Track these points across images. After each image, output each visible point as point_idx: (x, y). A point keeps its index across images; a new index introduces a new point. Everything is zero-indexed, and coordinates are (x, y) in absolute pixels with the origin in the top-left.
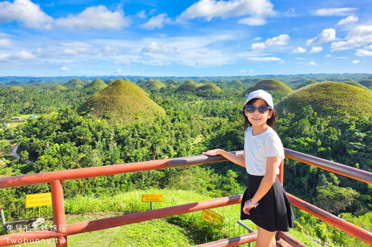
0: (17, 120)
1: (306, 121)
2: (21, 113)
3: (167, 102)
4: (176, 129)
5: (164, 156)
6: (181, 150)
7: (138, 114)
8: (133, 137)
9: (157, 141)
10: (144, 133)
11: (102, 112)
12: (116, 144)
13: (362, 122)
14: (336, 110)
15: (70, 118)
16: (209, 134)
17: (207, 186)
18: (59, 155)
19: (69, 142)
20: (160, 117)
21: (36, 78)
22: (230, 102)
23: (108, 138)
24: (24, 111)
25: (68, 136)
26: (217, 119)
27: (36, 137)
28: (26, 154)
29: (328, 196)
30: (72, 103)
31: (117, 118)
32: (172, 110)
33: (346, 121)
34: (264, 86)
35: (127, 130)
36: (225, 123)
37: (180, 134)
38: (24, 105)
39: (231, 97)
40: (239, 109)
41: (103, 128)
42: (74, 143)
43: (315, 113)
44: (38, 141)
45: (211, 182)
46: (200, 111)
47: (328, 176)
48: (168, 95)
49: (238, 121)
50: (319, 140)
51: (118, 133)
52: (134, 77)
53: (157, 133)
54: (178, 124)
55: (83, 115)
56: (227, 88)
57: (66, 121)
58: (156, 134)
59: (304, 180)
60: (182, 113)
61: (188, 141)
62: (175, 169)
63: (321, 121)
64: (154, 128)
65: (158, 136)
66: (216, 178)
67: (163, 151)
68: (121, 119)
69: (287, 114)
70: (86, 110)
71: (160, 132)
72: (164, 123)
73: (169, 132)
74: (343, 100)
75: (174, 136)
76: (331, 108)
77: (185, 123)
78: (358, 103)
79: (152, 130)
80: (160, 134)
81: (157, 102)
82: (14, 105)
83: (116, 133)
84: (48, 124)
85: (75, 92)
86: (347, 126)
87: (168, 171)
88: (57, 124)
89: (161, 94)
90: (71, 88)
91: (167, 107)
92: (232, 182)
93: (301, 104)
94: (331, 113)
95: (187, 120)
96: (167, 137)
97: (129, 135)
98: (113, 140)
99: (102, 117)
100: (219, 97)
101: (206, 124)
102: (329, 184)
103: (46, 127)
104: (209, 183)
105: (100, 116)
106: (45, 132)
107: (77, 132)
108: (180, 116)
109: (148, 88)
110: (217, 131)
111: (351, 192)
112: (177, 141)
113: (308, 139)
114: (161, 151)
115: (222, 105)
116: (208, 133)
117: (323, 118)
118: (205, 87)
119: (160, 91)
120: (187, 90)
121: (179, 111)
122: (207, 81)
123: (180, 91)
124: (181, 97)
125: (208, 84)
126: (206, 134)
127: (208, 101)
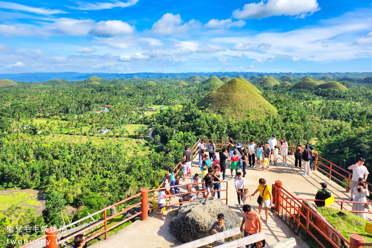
0: (151, 110)
2: (154, 104)
3: (280, 101)
4: (288, 129)
7: (250, 111)
8: (244, 132)
10: (254, 130)
11: (218, 108)
12: (228, 137)
15: (192, 111)
16: (326, 137)
18: (182, 141)
19: (190, 131)
20: (272, 115)
21: (165, 74)
22: (358, 104)
23: (222, 131)
24: (156, 103)
25: (190, 126)
26: (337, 122)
27: (166, 125)
28: (158, 137)
30: (192, 97)
31: (230, 114)
32: (284, 110)
35: (239, 126)
36: (346, 128)
37: (291, 135)
38: (156, 98)
39: (360, 98)
40: (369, 113)
41: (217, 122)
42: (194, 133)
44: (167, 128)
46: (317, 112)
48: (281, 93)
49: (363, 127)
51: (230, 128)
52: (248, 73)
53: (267, 131)
54: (289, 124)
55: (202, 109)
56: (355, 86)
57: (189, 113)
58: (266, 133)
60: (296, 113)
64: (264, 126)
65: (268, 134)
68: (234, 115)
70: (205, 106)
71: (271, 131)
72: (275, 122)
73: (279, 132)
75: (285, 136)
77: (298, 124)
79: (263, 128)
80: (270, 133)
81: (269, 100)
82: (149, 97)
83: (229, 127)
84: (175, 115)
85: (194, 88)
88: (182, 116)
89: (274, 91)
90: (191, 83)
91: (280, 106)
95: (301, 120)
96: (277, 136)
97: (240, 130)
98: (226, 133)
99: (218, 112)
100: (344, 97)
101: (323, 126)
103: (174, 117)
105: (216, 111)
106: (173, 121)
107: (197, 123)
108: (292, 116)
109: (261, 85)
110: (336, 136)
115: (346, 106)
116: (324, 137)
118: (327, 85)
119: (274, 88)
120: (304, 88)
121: (293, 111)
122: (331, 78)
123: (296, 89)
124: (296, 95)
125: (330, 82)
126: (322, 137)
127: (329, 101)
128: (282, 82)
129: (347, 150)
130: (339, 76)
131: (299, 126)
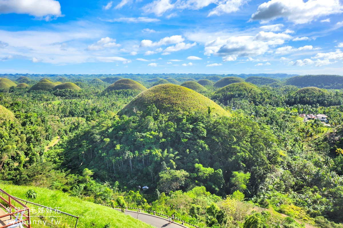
1: (151, 118)
3: (16, 104)
4: (28, 133)
5: (14, 164)
6: (33, 155)
9: (4, 148)
13: (191, 116)
14: (173, 107)
16: (66, 134)
17: (62, 188)
20: (8, 120)
22: (90, 101)
26: (74, 119)
29: (167, 179)
32: (22, 114)
33: (180, 116)
34: (122, 85)
36: (82, 123)
37: (32, 138)
39: (92, 96)
40: (98, 108)
43: (158, 110)
45: (67, 184)
46: (57, 112)
47: (168, 162)
48: (19, 95)
49: (94, 120)
50: (161, 132)
53: (4, 139)
54: (30, 127)
56: (87, 86)
59: (150, 168)
60: (35, 115)
61: (42, 145)
62: (26, 176)
63: (162, 117)
65: (5, 142)
66: (72, 178)
67: (11, 158)
69: (137, 111)
71: (8, 138)
72: (12, 127)
73: (19, 137)
74: (178, 99)
75: (26, 141)
76: (169, 105)
77: (39, 126)
78: (188, 101)
80: (8, 140)
81: (3, 104)
86: (181, 120)
87: (18, 179)
89: (10, 94)
91: (17, 110)
92: (88, 180)
93: (147, 103)
94: (169, 109)
95: (41, 122)
96: (16, 142)
100: (79, 96)
101: (63, 125)
102: (168, 168)
104: (65, 185)
108: (32, 118)
110: (75, 131)
111: (183, 173)
112: (29, 145)
113: (153, 133)
114: (9, 158)
115: (81, 103)
116: (65, 134)
117: (164, 114)
118: (64, 85)
119: (10, 90)
120: (42, 89)
121: (31, 113)
122: (67, 79)
123: (35, 91)
124: (35, 97)
125: (66, 83)
126: (63, 135)
127: (67, 100)
128: (19, 84)
129: (84, 143)
130: (74, 77)
131: (39, 128)
